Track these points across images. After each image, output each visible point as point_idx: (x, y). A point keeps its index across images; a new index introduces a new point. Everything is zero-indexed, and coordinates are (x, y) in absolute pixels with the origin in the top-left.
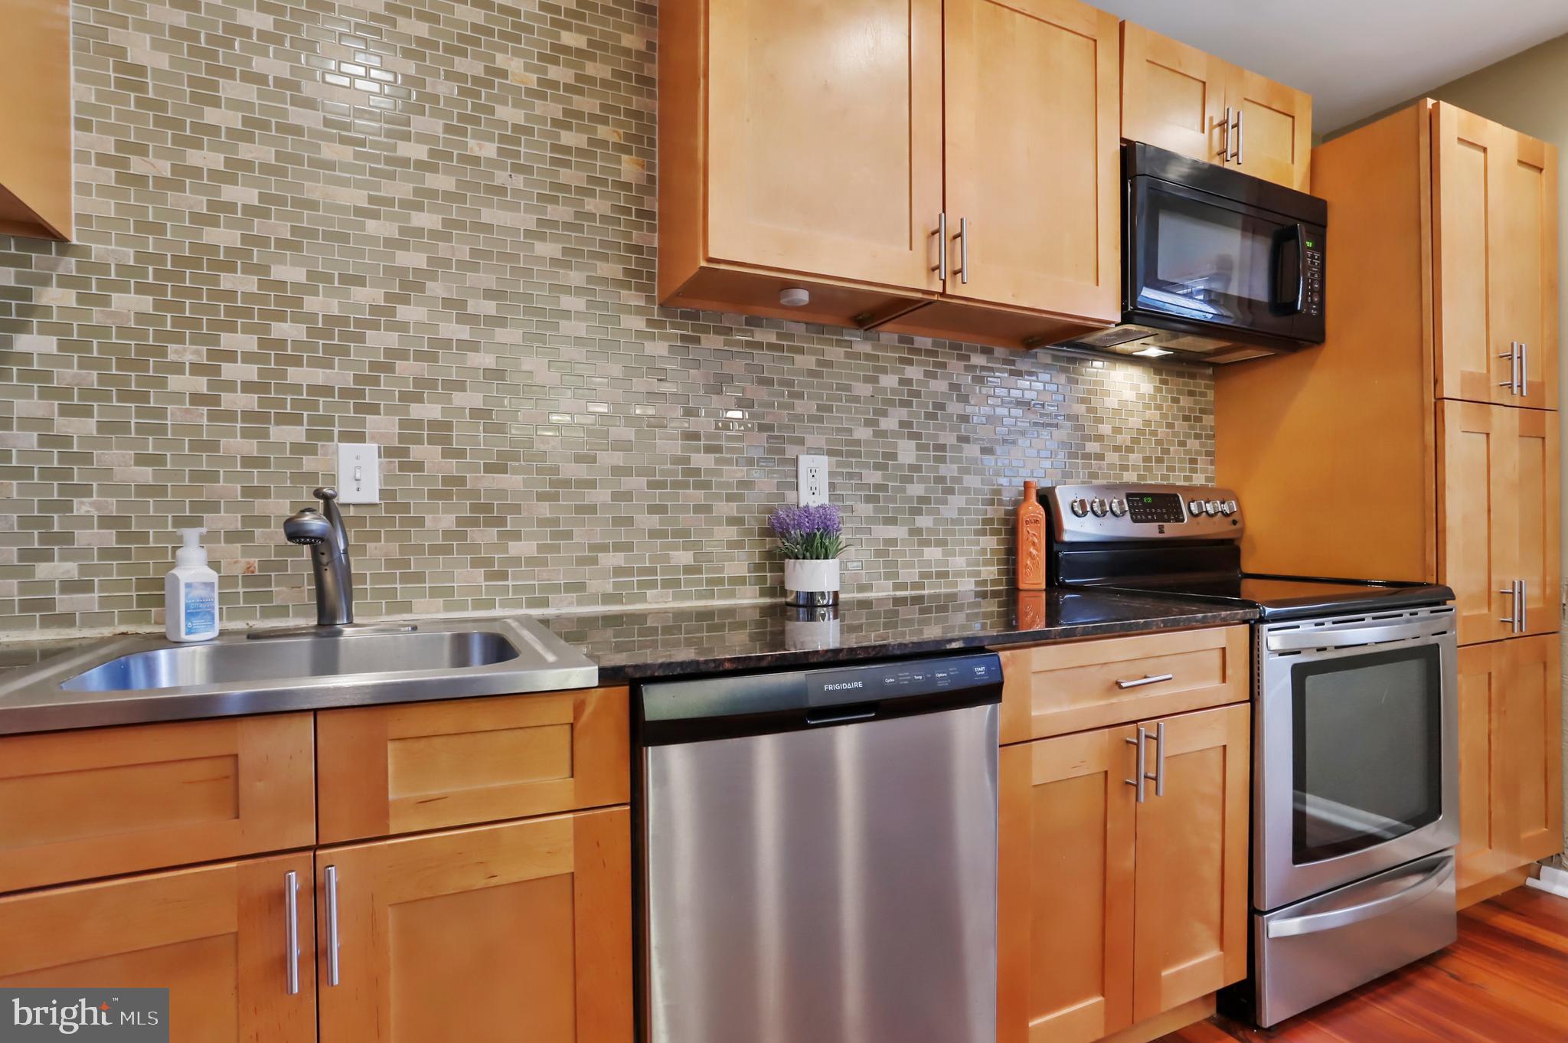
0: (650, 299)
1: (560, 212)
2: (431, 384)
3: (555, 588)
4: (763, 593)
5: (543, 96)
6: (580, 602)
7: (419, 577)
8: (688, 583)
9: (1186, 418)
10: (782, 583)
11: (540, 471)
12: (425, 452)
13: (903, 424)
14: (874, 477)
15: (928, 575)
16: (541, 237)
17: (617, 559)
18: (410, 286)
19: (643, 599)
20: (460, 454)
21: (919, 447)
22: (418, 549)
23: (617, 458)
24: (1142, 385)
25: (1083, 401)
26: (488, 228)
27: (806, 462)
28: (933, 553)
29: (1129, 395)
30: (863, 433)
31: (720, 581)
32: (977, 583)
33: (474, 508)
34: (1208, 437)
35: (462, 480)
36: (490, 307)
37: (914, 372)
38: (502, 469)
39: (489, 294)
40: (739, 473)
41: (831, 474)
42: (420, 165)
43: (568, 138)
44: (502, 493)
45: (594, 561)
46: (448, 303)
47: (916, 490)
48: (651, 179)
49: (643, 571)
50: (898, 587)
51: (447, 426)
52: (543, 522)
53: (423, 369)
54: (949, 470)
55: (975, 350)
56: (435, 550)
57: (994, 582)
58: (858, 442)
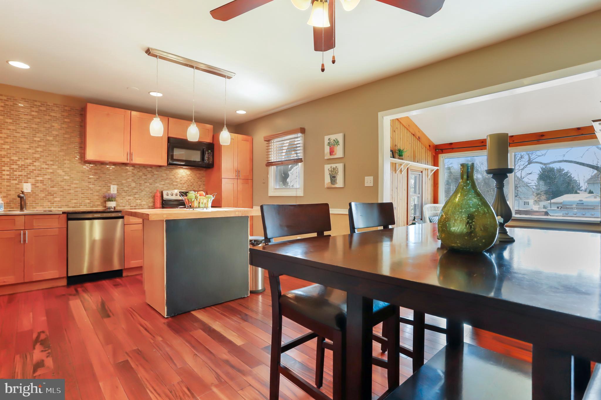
0: (82, 161)
1: (64, 148)
2: (41, 174)
3: (63, 205)
4: (103, 207)
5: (61, 129)
6: (68, 208)
7: (38, 203)
8: (89, 205)
9: (198, 178)
10: (106, 205)
11: (61, 187)
12: (39, 185)
14: (126, 189)
15: (138, 205)
16: (61, 152)
17: (75, 201)
18: (37, 159)
19: (79, 208)
20: (46, 185)
21: (136, 184)
22: (38, 199)
23: (75, 186)
24: (187, 173)
25: (173, 175)
26: (51, 151)
27: (112, 186)
28: (139, 201)
29: (184, 174)
30: (124, 182)
31: (95, 205)
33: (48, 193)
34: (204, 181)
35: (46, 189)
36: (51, 163)
38: (53, 187)
39: (51, 161)
40: (99, 188)
41: (117, 188)
42: (38, 141)
43: (66, 136)
44: (53, 191)
45: (70, 201)
46: (43, 162)
47: (135, 191)
48: (82, 142)
49: (80, 203)
50: (131, 207)
51: (43, 181)
52: (61, 195)
53: (39, 172)
54: (142, 188)
56: (41, 199)
57: (152, 206)
58: (123, 183)
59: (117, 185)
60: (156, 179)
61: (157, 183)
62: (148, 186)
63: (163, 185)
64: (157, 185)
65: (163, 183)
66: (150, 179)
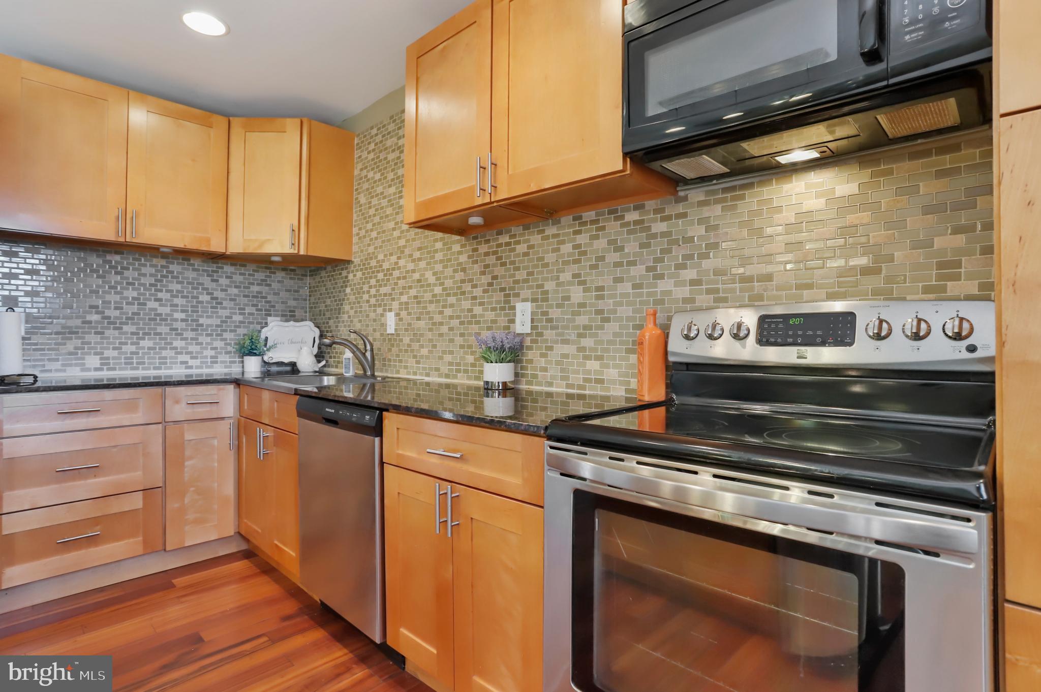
2: (405, 288)
3: (432, 369)
6: (438, 377)
11: (429, 319)
12: (404, 314)
13: (575, 276)
14: (556, 313)
15: (589, 380)
18: (402, 252)
19: (455, 377)
20: (411, 314)
21: (585, 291)
27: (519, 307)
28: (593, 365)
30: (550, 285)
32: (627, 391)
33: (414, 335)
35: (411, 324)
37: (582, 239)
38: (420, 319)
40: (493, 315)
41: (532, 313)
44: (420, 329)
45: (443, 358)
47: (582, 320)
49: (457, 364)
50: (569, 386)
51: (408, 303)
52: (429, 341)
53: (404, 282)
54: (607, 304)
55: (628, 210)
58: (547, 292)
59: (534, 300)
60: (661, 260)
61: (661, 277)
62: (627, 295)
63: (693, 283)
64: (664, 285)
65: (690, 274)
66: (632, 263)
